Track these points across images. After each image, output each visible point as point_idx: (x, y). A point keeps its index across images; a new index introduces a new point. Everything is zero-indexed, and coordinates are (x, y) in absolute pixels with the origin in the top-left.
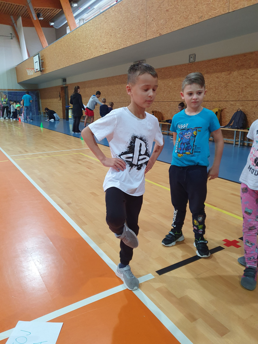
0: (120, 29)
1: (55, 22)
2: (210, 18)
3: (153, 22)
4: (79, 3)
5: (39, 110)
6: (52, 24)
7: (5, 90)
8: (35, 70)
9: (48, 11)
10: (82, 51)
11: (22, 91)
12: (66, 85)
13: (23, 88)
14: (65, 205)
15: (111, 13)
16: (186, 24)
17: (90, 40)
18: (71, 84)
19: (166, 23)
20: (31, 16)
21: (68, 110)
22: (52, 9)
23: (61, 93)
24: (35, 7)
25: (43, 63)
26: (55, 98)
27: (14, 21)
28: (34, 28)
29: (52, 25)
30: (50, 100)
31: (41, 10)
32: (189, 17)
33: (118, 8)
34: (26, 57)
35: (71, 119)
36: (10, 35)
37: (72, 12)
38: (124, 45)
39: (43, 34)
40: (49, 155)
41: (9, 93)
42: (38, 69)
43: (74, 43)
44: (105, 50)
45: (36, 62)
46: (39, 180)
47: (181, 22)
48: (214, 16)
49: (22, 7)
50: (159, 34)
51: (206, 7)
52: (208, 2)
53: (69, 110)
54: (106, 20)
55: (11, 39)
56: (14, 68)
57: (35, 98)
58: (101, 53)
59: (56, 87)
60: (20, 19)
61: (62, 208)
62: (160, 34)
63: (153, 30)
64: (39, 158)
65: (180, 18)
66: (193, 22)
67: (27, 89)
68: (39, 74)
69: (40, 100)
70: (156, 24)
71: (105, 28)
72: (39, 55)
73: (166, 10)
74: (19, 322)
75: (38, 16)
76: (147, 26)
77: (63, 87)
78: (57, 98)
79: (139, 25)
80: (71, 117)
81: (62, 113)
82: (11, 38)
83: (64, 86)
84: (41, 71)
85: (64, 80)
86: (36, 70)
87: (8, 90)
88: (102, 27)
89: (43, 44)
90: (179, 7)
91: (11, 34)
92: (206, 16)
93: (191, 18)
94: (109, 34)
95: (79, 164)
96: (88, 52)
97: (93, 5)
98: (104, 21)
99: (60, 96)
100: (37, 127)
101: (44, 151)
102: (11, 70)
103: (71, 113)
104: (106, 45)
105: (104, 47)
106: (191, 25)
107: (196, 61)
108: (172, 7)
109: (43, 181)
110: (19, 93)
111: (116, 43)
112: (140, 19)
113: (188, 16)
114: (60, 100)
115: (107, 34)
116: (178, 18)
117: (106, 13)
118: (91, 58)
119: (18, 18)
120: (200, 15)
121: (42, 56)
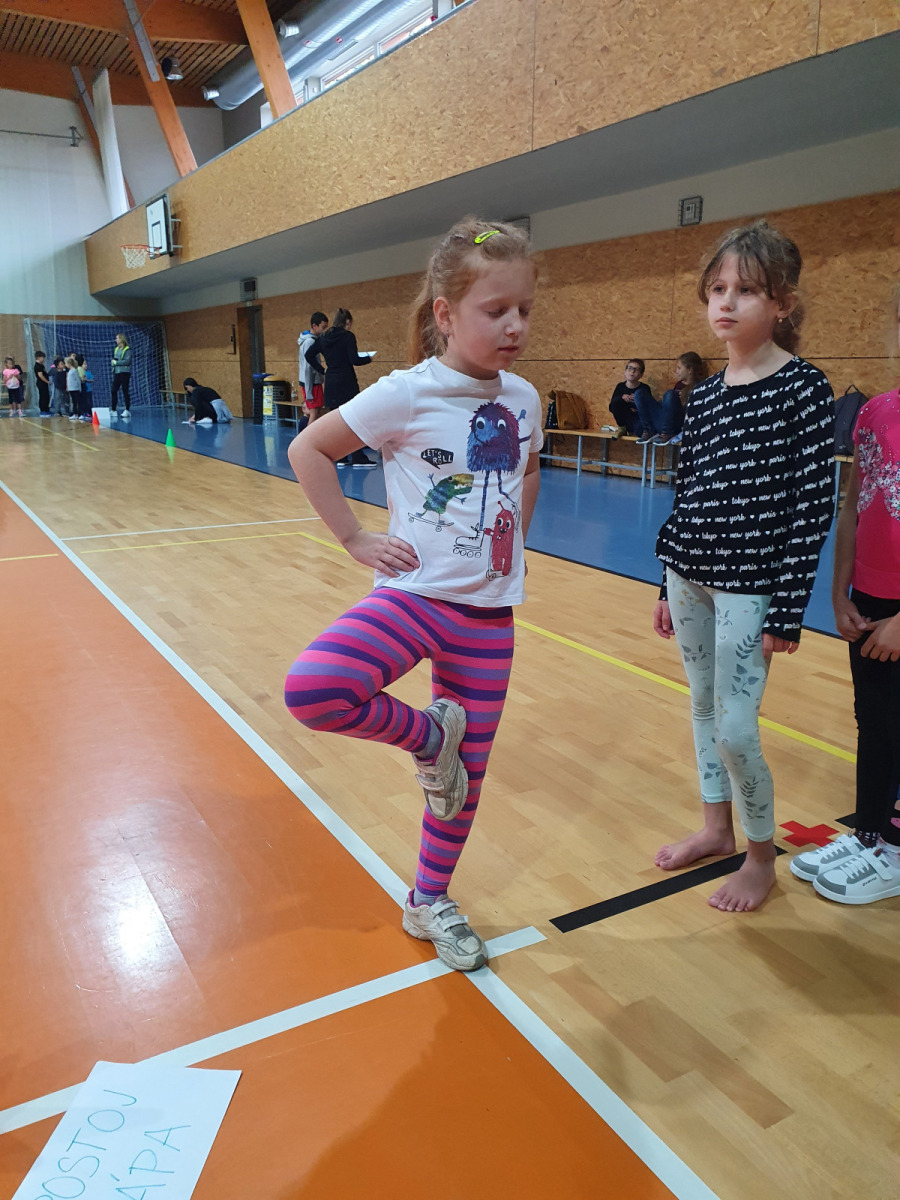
0: (442, 112)
1: (223, 89)
2: (753, 74)
3: (555, 88)
4: (306, 22)
5: (160, 388)
6: (213, 95)
7: (47, 317)
8: (152, 250)
9: (199, 52)
10: (311, 187)
11: (106, 323)
12: (256, 303)
13: (106, 313)
14: (248, 702)
15: (413, 57)
16: (668, 96)
17: (339, 151)
18: (270, 300)
19: (601, 91)
20: (141, 68)
21: (262, 388)
22: (211, 44)
23: (236, 328)
24: (155, 39)
25: (177, 226)
26: (217, 347)
27: (82, 86)
28: (151, 108)
29: (211, 100)
30: (200, 354)
31: (176, 47)
32: (680, 72)
33: (437, 41)
34: (121, 206)
35: (270, 418)
36: (69, 133)
37: (279, 57)
38: (455, 166)
39: (182, 127)
40: (194, 539)
41: (61, 329)
42: (161, 248)
43: (285, 159)
44: (391, 182)
45: (154, 225)
46: (162, 620)
47: (652, 86)
48: (766, 69)
49: (110, 39)
50: (575, 129)
51: (738, 37)
52: (744, 22)
53: (265, 388)
54: (395, 83)
55: (74, 145)
56: (80, 244)
57: (150, 346)
58: (376, 192)
59: (221, 310)
60: (105, 77)
61: (240, 712)
62: (581, 128)
63: (557, 113)
64: (162, 548)
65: (649, 74)
66: (693, 89)
67: (119, 314)
68: (164, 263)
69: (166, 354)
70: (566, 95)
71: (394, 110)
72: (168, 199)
73: (600, 47)
74: (100, 1064)
75: (166, 67)
76: (537, 103)
77: (246, 308)
78: (223, 345)
79: (509, 99)
80: (270, 413)
81: (240, 397)
82: (71, 141)
83: (249, 304)
84: (170, 253)
85: (250, 285)
86: (156, 249)
87: (59, 317)
88: (381, 106)
89: (181, 161)
90: (646, 37)
91: (73, 128)
92: (738, 69)
93: (687, 75)
94: (404, 130)
95: (297, 567)
96: (332, 188)
97: (352, 31)
98: (390, 84)
99: (233, 339)
100: (154, 446)
101: (181, 523)
102: (71, 251)
103: (270, 399)
104: (395, 166)
105: (386, 172)
106: (686, 96)
107: (706, 219)
108: (621, 38)
109: (176, 623)
110: (96, 328)
111: (428, 158)
112: (511, 80)
113: (677, 69)
114: (235, 353)
115: (398, 128)
116: (643, 75)
117: (396, 58)
118: (343, 210)
119: (99, 73)
120: (719, 64)
121: (177, 205)
